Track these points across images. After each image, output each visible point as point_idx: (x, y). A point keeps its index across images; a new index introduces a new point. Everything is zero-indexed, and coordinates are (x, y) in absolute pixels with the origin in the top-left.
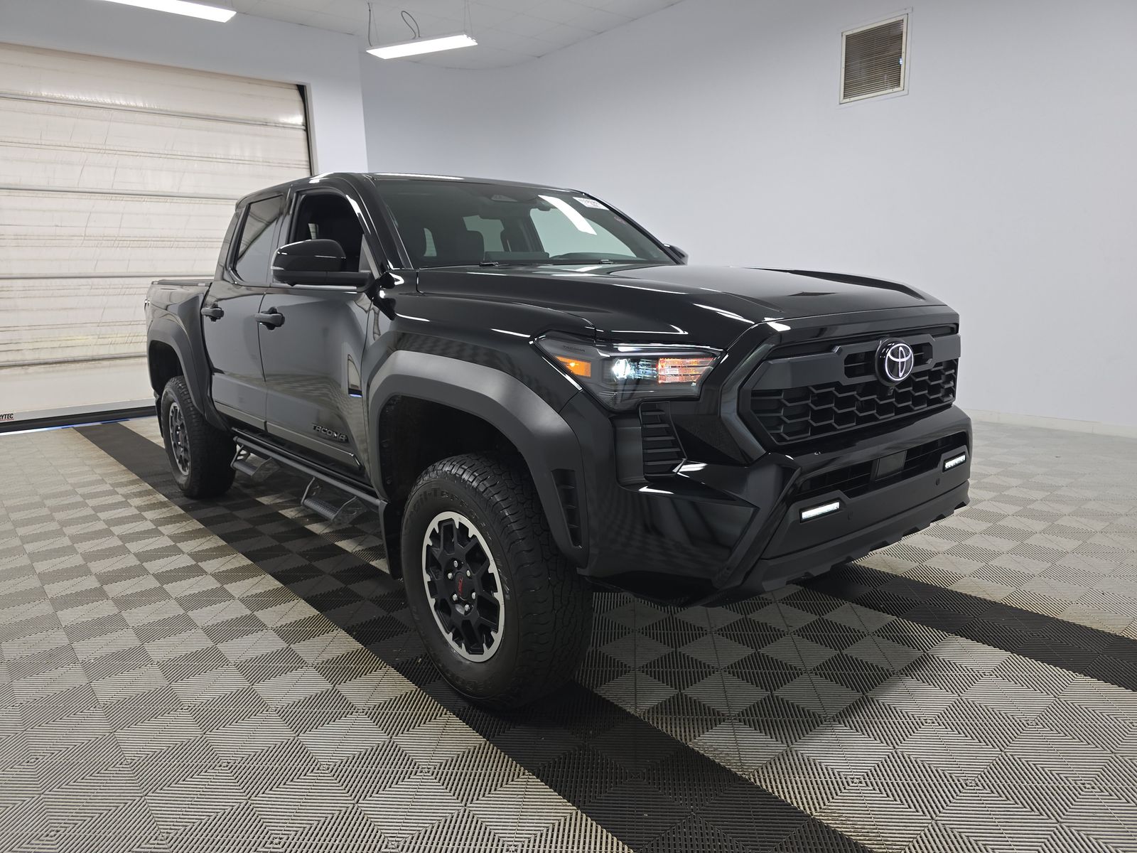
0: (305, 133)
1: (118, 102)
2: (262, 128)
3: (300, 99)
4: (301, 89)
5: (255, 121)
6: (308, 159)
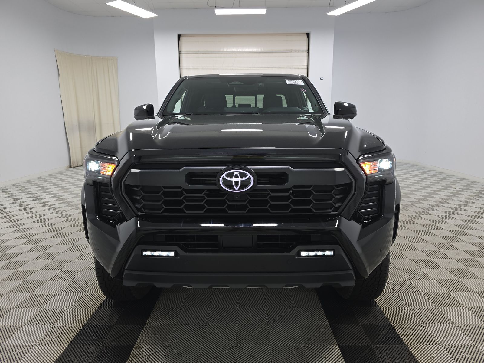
0: (307, 53)
1: (239, 50)
2: (290, 53)
3: (307, 39)
4: (308, 35)
5: (287, 51)
6: (307, 65)
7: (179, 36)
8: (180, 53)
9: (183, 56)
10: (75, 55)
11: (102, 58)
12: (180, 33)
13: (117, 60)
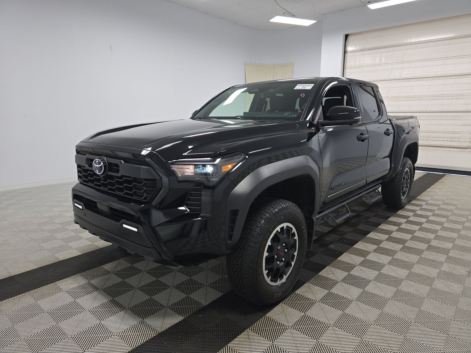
7: (347, 36)
8: (345, 52)
9: (348, 55)
10: (261, 65)
11: (282, 65)
12: (347, 33)
13: (293, 65)
